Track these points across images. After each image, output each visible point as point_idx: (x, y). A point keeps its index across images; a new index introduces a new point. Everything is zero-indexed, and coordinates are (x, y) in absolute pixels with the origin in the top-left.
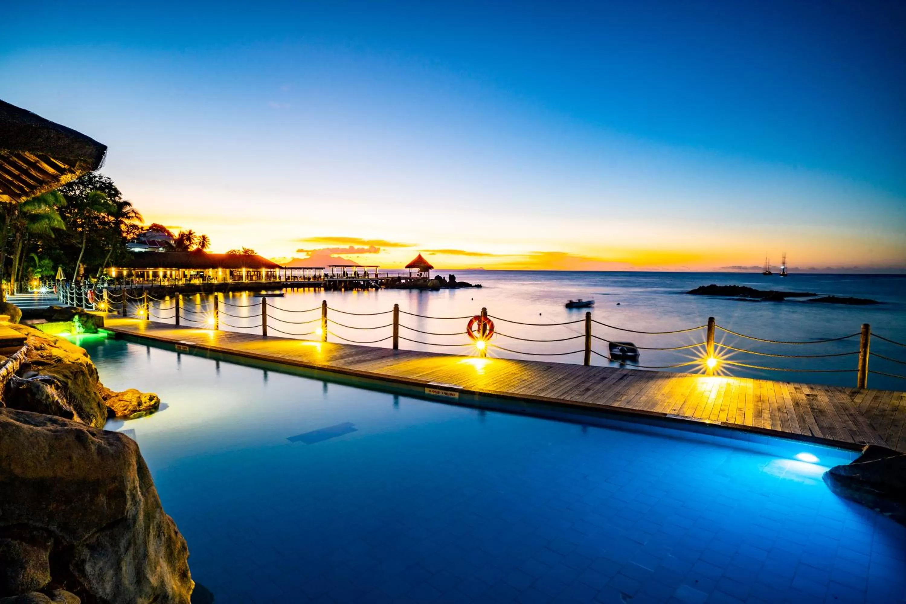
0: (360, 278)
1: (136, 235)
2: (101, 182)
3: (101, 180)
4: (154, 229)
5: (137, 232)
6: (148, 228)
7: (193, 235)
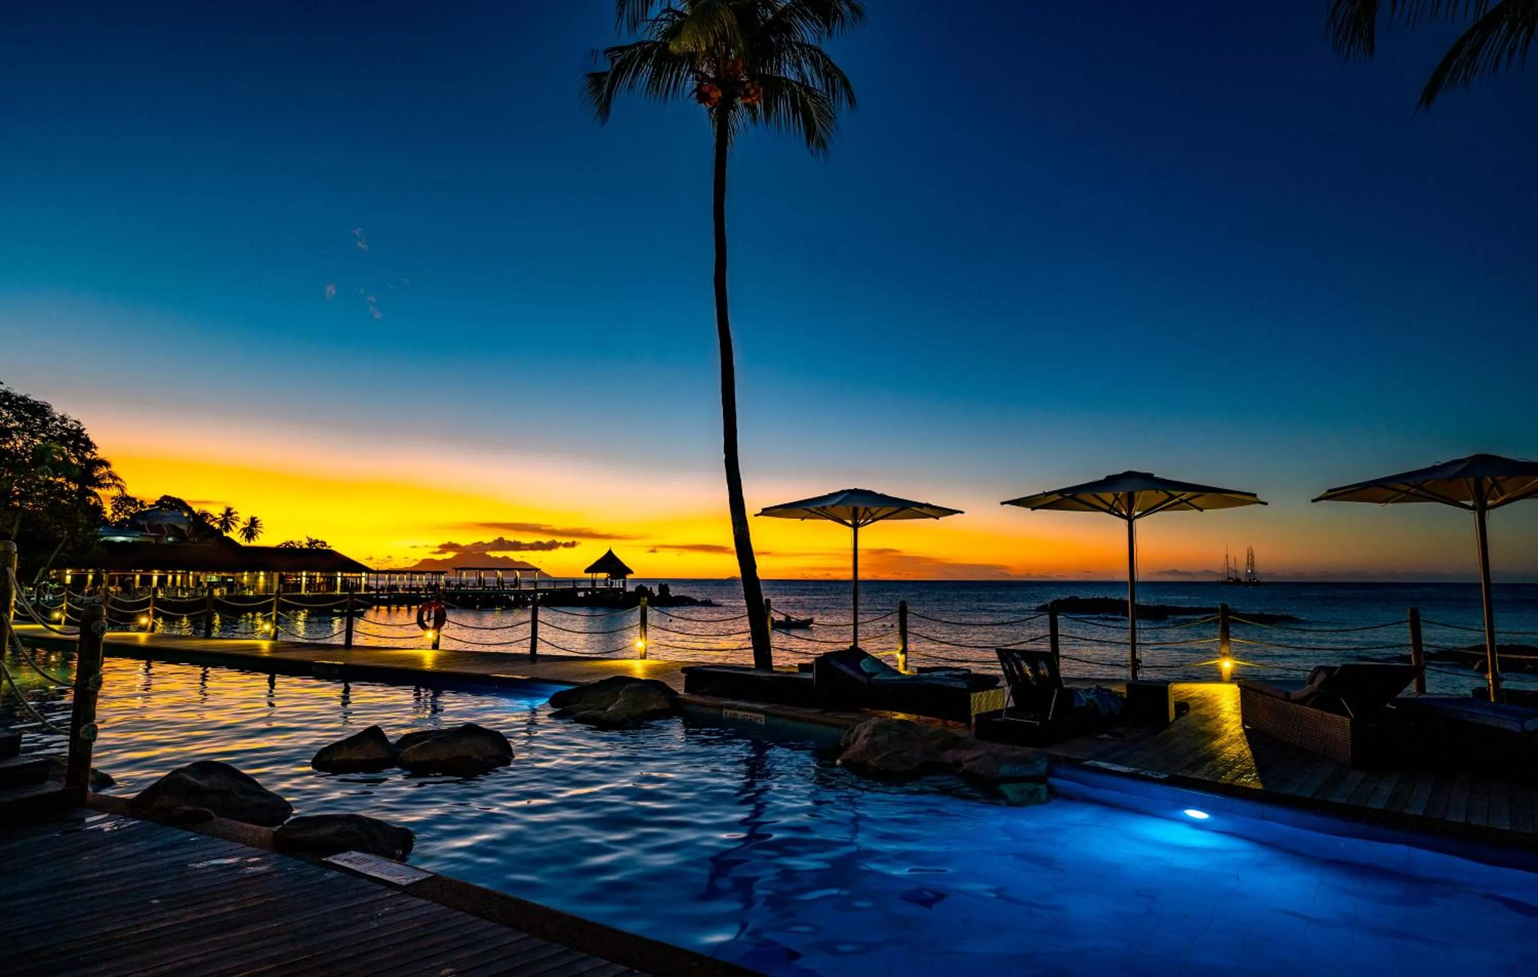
0: (506, 589)
1: (131, 514)
2: (63, 428)
3: (64, 425)
4: (165, 506)
5: (132, 510)
6: (154, 503)
7: (234, 516)
